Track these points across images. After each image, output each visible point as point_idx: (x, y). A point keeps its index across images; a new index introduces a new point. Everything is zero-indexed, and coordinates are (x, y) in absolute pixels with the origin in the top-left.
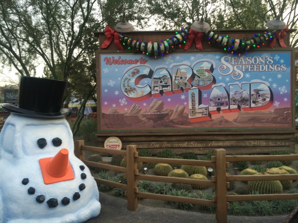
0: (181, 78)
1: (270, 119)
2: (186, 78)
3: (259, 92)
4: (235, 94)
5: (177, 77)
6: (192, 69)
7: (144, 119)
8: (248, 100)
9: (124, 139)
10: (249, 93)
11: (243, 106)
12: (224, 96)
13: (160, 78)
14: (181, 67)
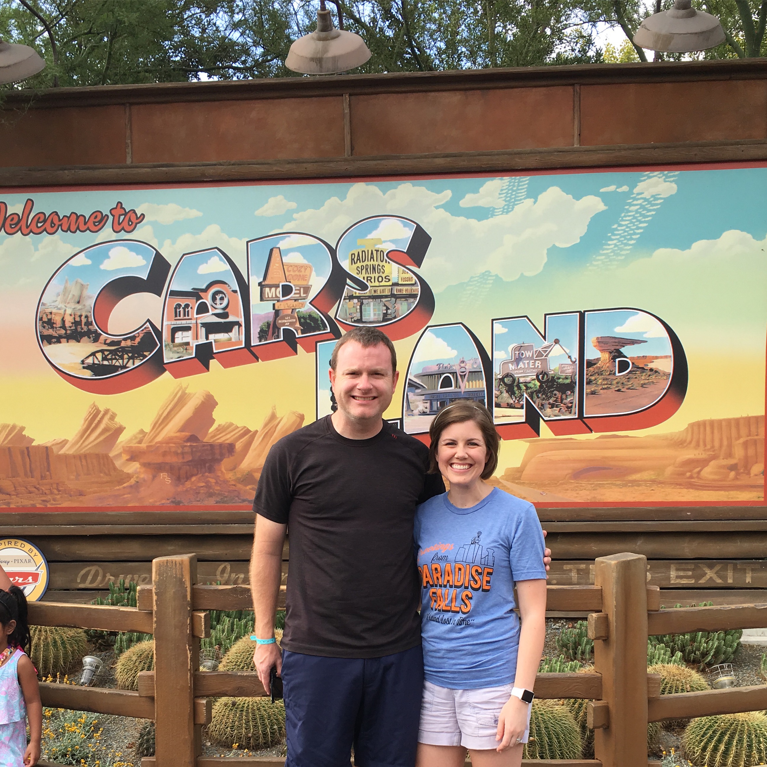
0: (287, 290)
1: (669, 471)
2: (307, 289)
3: (622, 350)
4: (518, 360)
5: (270, 286)
6: (333, 252)
7: (134, 467)
8: (570, 387)
9: (58, 548)
10: (575, 356)
11: (549, 414)
12: (469, 367)
13: (196, 294)
14: (283, 244)
